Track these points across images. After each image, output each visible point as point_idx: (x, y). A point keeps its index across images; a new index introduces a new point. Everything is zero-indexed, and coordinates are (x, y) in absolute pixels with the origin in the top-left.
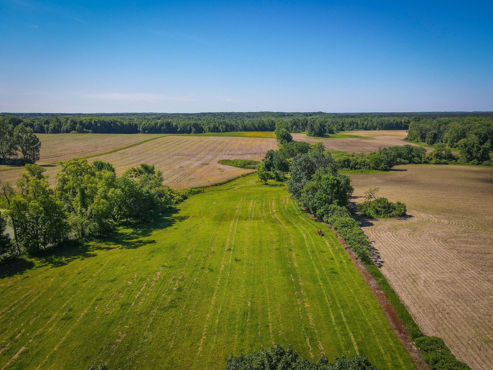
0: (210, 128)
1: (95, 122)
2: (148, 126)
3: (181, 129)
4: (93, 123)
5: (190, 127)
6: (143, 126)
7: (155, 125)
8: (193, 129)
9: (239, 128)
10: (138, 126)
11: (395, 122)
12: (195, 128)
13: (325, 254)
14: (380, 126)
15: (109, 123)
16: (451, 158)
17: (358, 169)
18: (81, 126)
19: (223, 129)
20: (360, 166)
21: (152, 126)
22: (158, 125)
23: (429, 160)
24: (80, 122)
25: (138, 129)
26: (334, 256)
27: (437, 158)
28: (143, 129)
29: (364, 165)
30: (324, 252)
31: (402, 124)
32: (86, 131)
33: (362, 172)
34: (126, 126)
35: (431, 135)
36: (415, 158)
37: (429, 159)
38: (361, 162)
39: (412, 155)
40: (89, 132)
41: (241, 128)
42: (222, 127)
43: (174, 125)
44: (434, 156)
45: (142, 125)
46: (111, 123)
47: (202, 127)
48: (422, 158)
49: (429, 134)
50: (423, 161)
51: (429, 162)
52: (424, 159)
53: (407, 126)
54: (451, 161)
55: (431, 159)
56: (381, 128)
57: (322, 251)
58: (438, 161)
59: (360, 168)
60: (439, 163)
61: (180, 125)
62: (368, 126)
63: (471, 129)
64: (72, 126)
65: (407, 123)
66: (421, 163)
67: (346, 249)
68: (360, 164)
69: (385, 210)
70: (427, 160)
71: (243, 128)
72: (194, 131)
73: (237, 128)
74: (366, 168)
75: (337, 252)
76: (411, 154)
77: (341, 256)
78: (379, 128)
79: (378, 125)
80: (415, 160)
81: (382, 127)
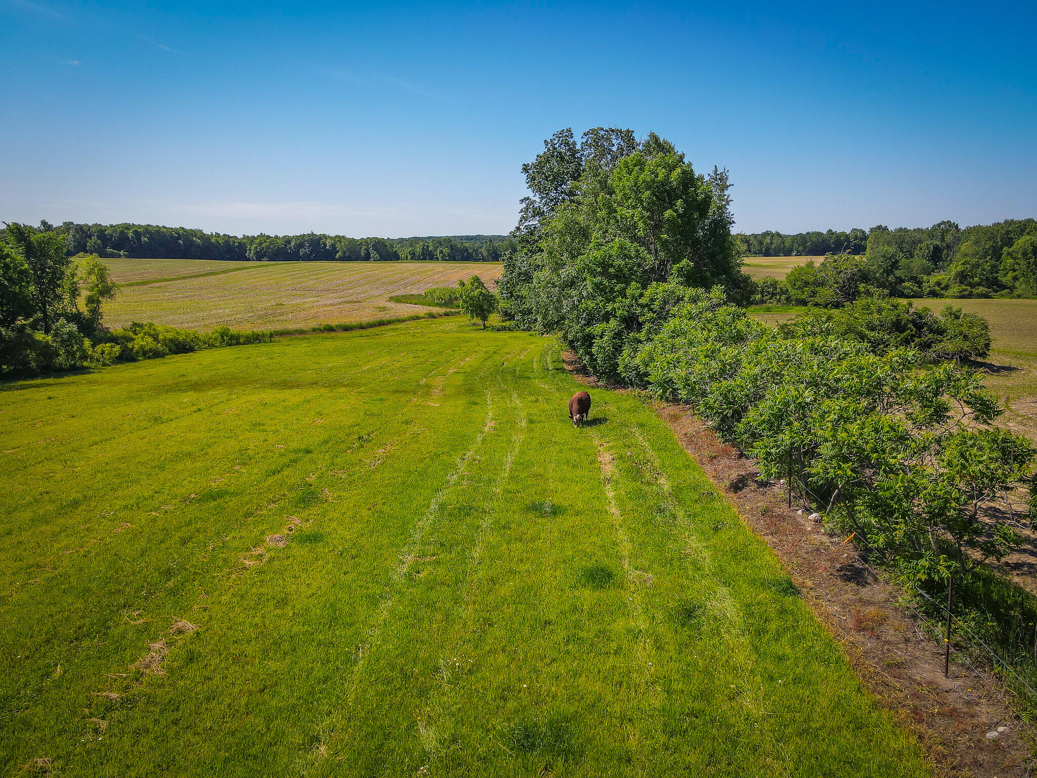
0: (414, 254)
1: (136, 232)
2: (268, 248)
3: (344, 253)
4: (130, 235)
5: (367, 250)
6: (256, 248)
7: (286, 245)
8: (373, 253)
9: (482, 254)
10: (246, 248)
11: (834, 236)
12: (378, 253)
13: (552, 527)
14: (799, 246)
15: (172, 237)
16: (998, 285)
17: (757, 304)
18: (99, 241)
19: (444, 256)
20: (763, 297)
21: (278, 247)
22: (293, 244)
23: (942, 289)
24: (98, 232)
25: (247, 254)
26: (626, 548)
27: (961, 282)
28: (257, 253)
29: (773, 295)
30: (556, 511)
31: (849, 242)
32: (113, 252)
33: (768, 310)
34: (216, 247)
35: (927, 251)
36: (907, 284)
37: (942, 286)
38: (766, 286)
39: (896, 278)
40: (120, 256)
41: (485, 254)
42: (441, 252)
43: (328, 245)
44: (955, 279)
45: (255, 246)
46: (179, 238)
47: (396, 251)
48: (924, 284)
49: (921, 249)
50: (926, 292)
51: (943, 294)
52: (930, 287)
53: (860, 245)
54: (997, 291)
55: (946, 288)
56: (803, 251)
57: (536, 508)
58: (966, 290)
59: (762, 302)
60: (969, 295)
61: (343, 244)
62: (773, 246)
63: (1027, 231)
64: (79, 242)
65: (862, 239)
66: (921, 297)
67: (737, 486)
68: (762, 292)
69: (902, 336)
70: (937, 288)
71: (491, 254)
72: (377, 257)
73: (477, 254)
74: (779, 301)
75: (661, 511)
76: (894, 275)
77: (694, 543)
78: (798, 252)
79: (796, 245)
80: (905, 288)
81: (805, 248)
